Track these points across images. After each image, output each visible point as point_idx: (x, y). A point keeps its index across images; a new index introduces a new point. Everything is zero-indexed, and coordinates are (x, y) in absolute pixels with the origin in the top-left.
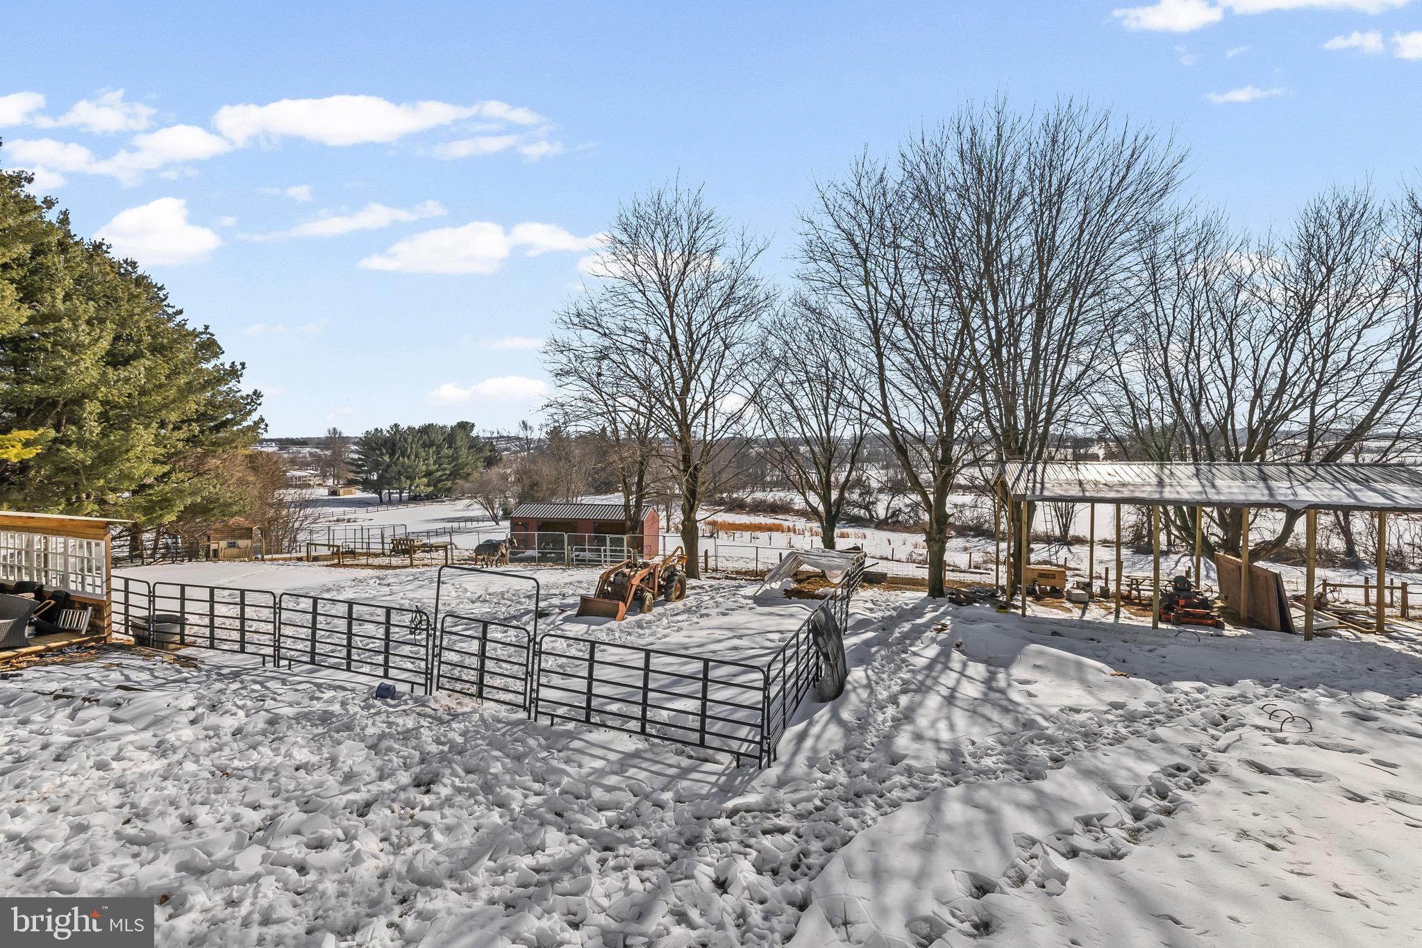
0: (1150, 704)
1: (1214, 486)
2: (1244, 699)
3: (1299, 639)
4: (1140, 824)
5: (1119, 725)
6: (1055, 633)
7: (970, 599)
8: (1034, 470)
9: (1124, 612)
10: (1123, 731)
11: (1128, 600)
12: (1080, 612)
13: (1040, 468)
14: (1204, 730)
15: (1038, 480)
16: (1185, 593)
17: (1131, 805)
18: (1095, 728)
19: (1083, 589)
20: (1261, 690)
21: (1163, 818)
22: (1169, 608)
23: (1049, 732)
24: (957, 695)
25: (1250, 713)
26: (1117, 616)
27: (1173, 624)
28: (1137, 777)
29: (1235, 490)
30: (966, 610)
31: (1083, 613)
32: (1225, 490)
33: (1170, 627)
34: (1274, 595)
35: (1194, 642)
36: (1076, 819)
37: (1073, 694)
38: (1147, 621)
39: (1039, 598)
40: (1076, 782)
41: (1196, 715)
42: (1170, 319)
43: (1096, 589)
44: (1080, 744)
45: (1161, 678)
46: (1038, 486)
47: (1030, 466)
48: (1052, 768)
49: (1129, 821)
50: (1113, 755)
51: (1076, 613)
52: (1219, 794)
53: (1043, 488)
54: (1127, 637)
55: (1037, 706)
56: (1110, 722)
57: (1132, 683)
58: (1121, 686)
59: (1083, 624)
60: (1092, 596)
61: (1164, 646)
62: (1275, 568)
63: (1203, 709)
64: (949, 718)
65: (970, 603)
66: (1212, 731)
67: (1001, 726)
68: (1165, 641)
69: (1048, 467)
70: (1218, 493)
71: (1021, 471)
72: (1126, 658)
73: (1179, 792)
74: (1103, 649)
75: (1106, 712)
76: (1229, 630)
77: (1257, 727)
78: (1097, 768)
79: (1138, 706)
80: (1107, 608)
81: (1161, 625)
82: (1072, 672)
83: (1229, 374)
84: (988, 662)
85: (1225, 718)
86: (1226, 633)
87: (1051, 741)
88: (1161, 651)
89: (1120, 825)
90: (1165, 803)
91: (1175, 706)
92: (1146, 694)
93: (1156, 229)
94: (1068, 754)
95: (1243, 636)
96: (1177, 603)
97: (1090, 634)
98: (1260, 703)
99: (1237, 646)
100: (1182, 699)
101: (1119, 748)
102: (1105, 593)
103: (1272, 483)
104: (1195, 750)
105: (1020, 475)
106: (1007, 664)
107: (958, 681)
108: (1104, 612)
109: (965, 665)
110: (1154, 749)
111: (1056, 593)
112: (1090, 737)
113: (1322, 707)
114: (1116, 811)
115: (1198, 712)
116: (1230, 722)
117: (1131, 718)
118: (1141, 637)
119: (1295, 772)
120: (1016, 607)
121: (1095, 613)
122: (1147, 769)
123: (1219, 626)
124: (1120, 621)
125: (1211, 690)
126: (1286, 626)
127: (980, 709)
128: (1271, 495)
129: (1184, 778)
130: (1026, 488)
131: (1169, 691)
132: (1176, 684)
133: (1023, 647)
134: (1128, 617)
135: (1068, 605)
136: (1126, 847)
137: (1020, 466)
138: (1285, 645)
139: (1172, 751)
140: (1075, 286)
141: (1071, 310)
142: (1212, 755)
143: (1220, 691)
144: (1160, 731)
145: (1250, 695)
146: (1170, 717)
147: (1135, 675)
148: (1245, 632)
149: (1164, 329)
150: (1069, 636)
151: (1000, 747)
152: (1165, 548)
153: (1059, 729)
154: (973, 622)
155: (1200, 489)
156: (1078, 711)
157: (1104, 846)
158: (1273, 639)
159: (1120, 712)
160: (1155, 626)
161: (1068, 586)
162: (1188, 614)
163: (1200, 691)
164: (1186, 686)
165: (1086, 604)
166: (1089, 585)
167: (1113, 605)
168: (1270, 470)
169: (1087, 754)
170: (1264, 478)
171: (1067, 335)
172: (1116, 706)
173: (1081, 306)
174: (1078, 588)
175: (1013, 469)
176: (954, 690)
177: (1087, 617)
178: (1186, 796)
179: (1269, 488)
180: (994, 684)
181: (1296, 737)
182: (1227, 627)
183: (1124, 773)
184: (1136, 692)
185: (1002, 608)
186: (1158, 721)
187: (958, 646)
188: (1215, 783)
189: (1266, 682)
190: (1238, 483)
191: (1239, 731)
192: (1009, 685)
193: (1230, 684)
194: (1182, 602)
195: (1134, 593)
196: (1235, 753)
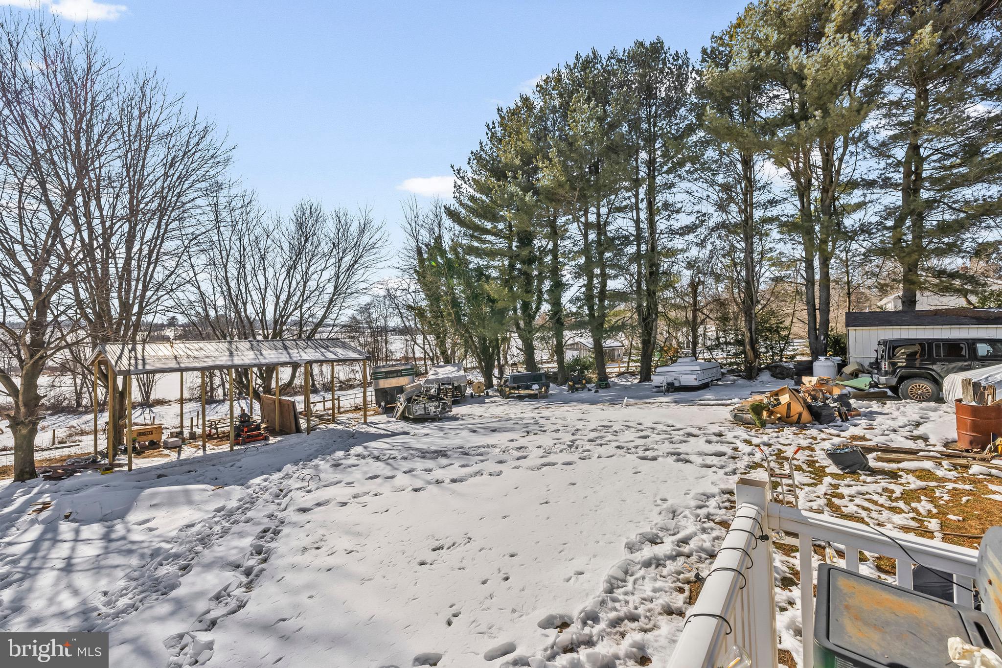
0: (240, 500)
1: (261, 354)
2: (288, 476)
3: (304, 435)
4: (251, 577)
5: (223, 522)
6: (160, 476)
7: (70, 472)
8: (134, 349)
9: (209, 446)
10: (227, 525)
11: (209, 437)
12: (176, 455)
13: (139, 347)
14: (273, 502)
15: (139, 356)
16: (247, 424)
17: (243, 569)
18: (209, 532)
19: (176, 437)
20: (295, 468)
21: (263, 566)
22: (238, 435)
23: (173, 551)
24: (74, 561)
25: (294, 484)
26: (204, 450)
27: (242, 445)
28: (242, 549)
29: (273, 356)
30: (67, 483)
31: (179, 455)
32: (268, 356)
33: (240, 447)
34: (292, 413)
35: (255, 452)
36: (210, 600)
37: (185, 515)
38: (226, 447)
39: (139, 453)
40: (203, 575)
41: (267, 496)
42: (228, 248)
43: (186, 434)
44: (199, 548)
45: (242, 482)
46: (140, 362)
47: (130, 346)
48: (182, 576)
49: (244, 580)
50: (224, 543)
51: (174, 456)
52: (288, 535)
53: (144, 364)
54: (215, 462)
55: (158, 536)
56: (216, 523)
57: (226, 491)
58: (219, 495)
59: (181, 463)
60: (184, 440)
61: (239, 460)
62: (292, 399)
63: (270, 490)
64: (69, 586)
65: (71, 475)
66: (277, 501)
67: (130, 567)
68: (239, 457)
69: (147, 346)
70: (265, 358)
71: (123, 350)
72: (218, 476)
73: (269, 545)
74: (201, 475)
75: (214, 517)
76: (272, 440)
77: (298, 489)
78: (216, 557)
79: (233, 504)
80: (196, 446)
81: (235, 448)
82: (182, 499)
83: (263, 287)
84: (103, 519)
85: (281, 490)
86: (270, 442)
87: (177, 556)
88: (238, 464)
89: (240, 585)
90: (262, 556)
91: (254, 496)
92: (235, 494)
93: (219, 187)
94: (193, 559)
95: (279, 441)
96: (243, 431)
97: (187, 468)
98: (296, 475)
99: (278, 448)
100: (257, 489)
101: (228, 537)
102: (193, 436)
103: (290, 351)
104: (271, 516)
105: (122, 353)
106: (122, 515)
107: (73, 549)
108: (194, 449)
109: (77, 532)
110: (248, 527)
111: (154, 445)
112: (205, 540)
113: (321, 467)
114: (233, 578)
115: (267, 493)
116: (285, 492)
117: (231, 513)
118: (224, 459)
119: (319, 505)
120: (121, 465)
121: (188, 452)
122: (247, 542)
123: (266, 439)
124: (208, 452)
125: (271, 478)
126: (298, 430)
127: (103, 563)
128: (290, 357)
129: (269, 535)
130: (130, 365)
131: (248, 488)
132: (252, 481)
133: (138, 494)
134: (212, 449)
135: (166, 452)
136: (245, 597)
137: (121, 346)
138: (299, 440)
139: (259, 524)
140: (162, 211)
141: (159, 226)
142: (280, 515)
143: (277, 476)
144: (249, 514)
145: (291, 472)
146: (252, 503)
147: (226, 485)
148: (279, 439)
149: (224, 253)
150: (172, 475)
151: (134, 584)
152: (222, 398)
153: (181, 544)
154: (78, 490)
155: (254, 356)
156: (192, 525)
157: (233, 604)
158: (293, 439)
159: (223, 513)
160: (232, 449)
161: (164, 437)
162: (249, 436)
163: (265, 480)
164: (257, 480)
165: (180, 447)
166: (181, 433)
167: (200, 443)
168: (288, 343)
169: (206, 552)
170: (285, 348)
171: (155, 245)
172: (218, 510)
173: (167, 225)
174: (172, 436)
175: (112, 351)
176: (69, 558)
177: (183, 457)
178: (273, 545)
179: (289, 354)
180: (114, 536)
181: (316, 486)
182: (271, 438)
183: (234, 552)
184: (228, 496)
185: (107, 469)
186: (246, 508)
187: (67, 517)
188: (286, 530)
189: (296, 463)
190: (274, 352)
191: (290, 494)
192: (129, 531)
193: (280, 470)
194: (246, 430)
195: (214, 431)
196: (291, 509)
